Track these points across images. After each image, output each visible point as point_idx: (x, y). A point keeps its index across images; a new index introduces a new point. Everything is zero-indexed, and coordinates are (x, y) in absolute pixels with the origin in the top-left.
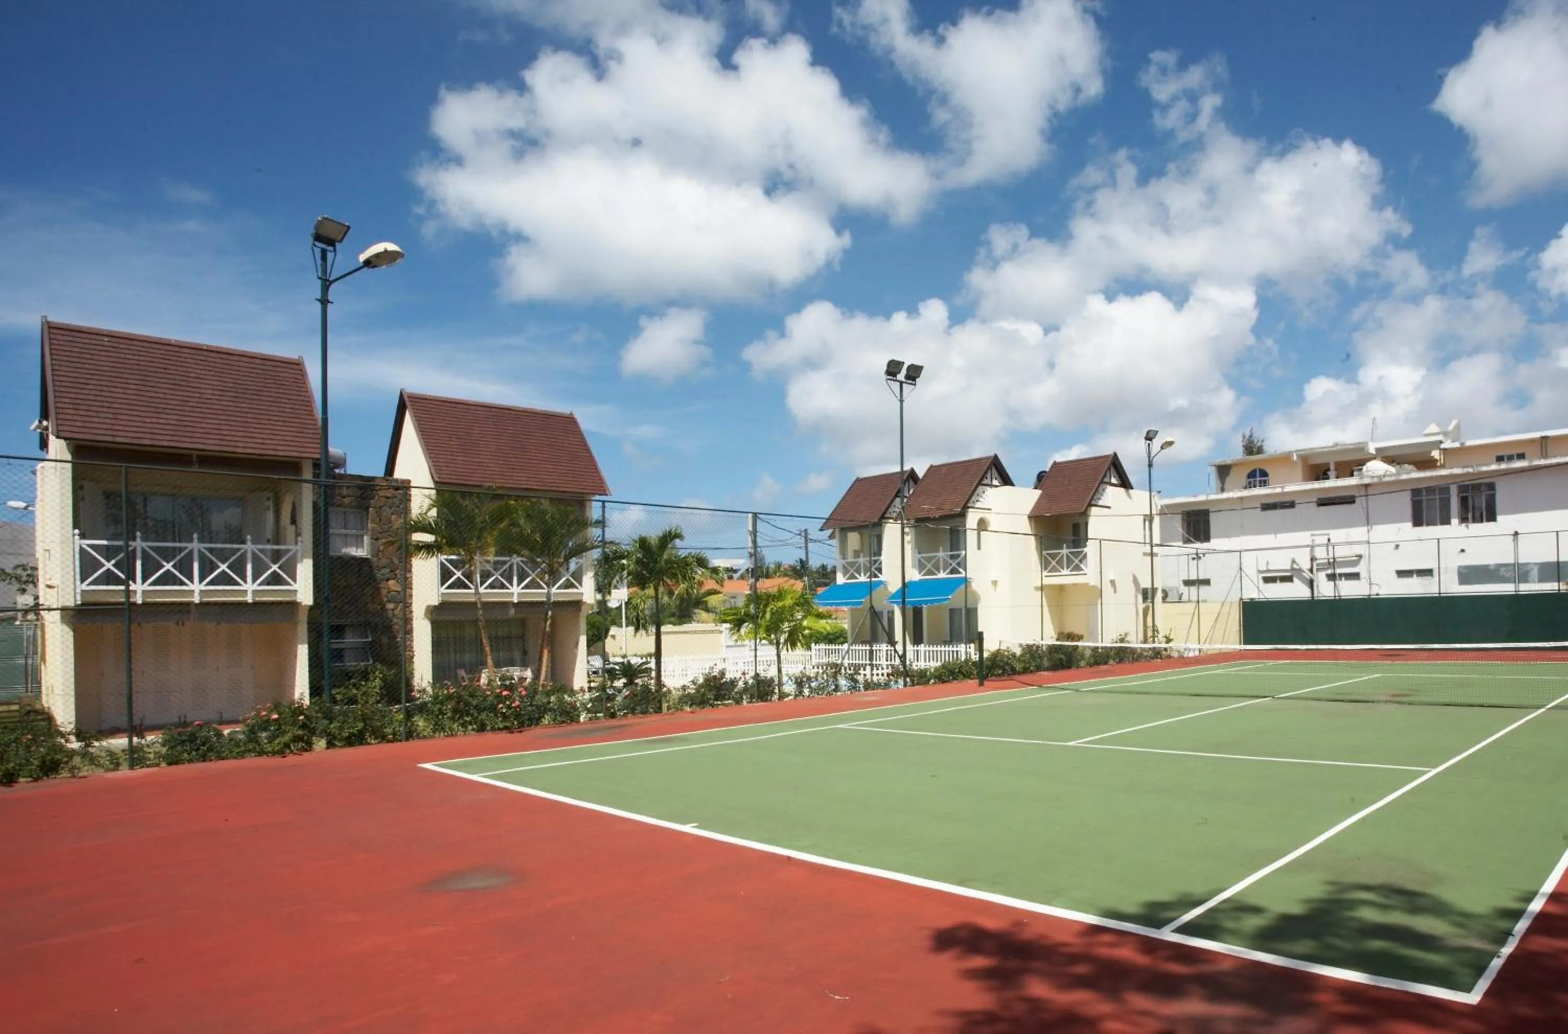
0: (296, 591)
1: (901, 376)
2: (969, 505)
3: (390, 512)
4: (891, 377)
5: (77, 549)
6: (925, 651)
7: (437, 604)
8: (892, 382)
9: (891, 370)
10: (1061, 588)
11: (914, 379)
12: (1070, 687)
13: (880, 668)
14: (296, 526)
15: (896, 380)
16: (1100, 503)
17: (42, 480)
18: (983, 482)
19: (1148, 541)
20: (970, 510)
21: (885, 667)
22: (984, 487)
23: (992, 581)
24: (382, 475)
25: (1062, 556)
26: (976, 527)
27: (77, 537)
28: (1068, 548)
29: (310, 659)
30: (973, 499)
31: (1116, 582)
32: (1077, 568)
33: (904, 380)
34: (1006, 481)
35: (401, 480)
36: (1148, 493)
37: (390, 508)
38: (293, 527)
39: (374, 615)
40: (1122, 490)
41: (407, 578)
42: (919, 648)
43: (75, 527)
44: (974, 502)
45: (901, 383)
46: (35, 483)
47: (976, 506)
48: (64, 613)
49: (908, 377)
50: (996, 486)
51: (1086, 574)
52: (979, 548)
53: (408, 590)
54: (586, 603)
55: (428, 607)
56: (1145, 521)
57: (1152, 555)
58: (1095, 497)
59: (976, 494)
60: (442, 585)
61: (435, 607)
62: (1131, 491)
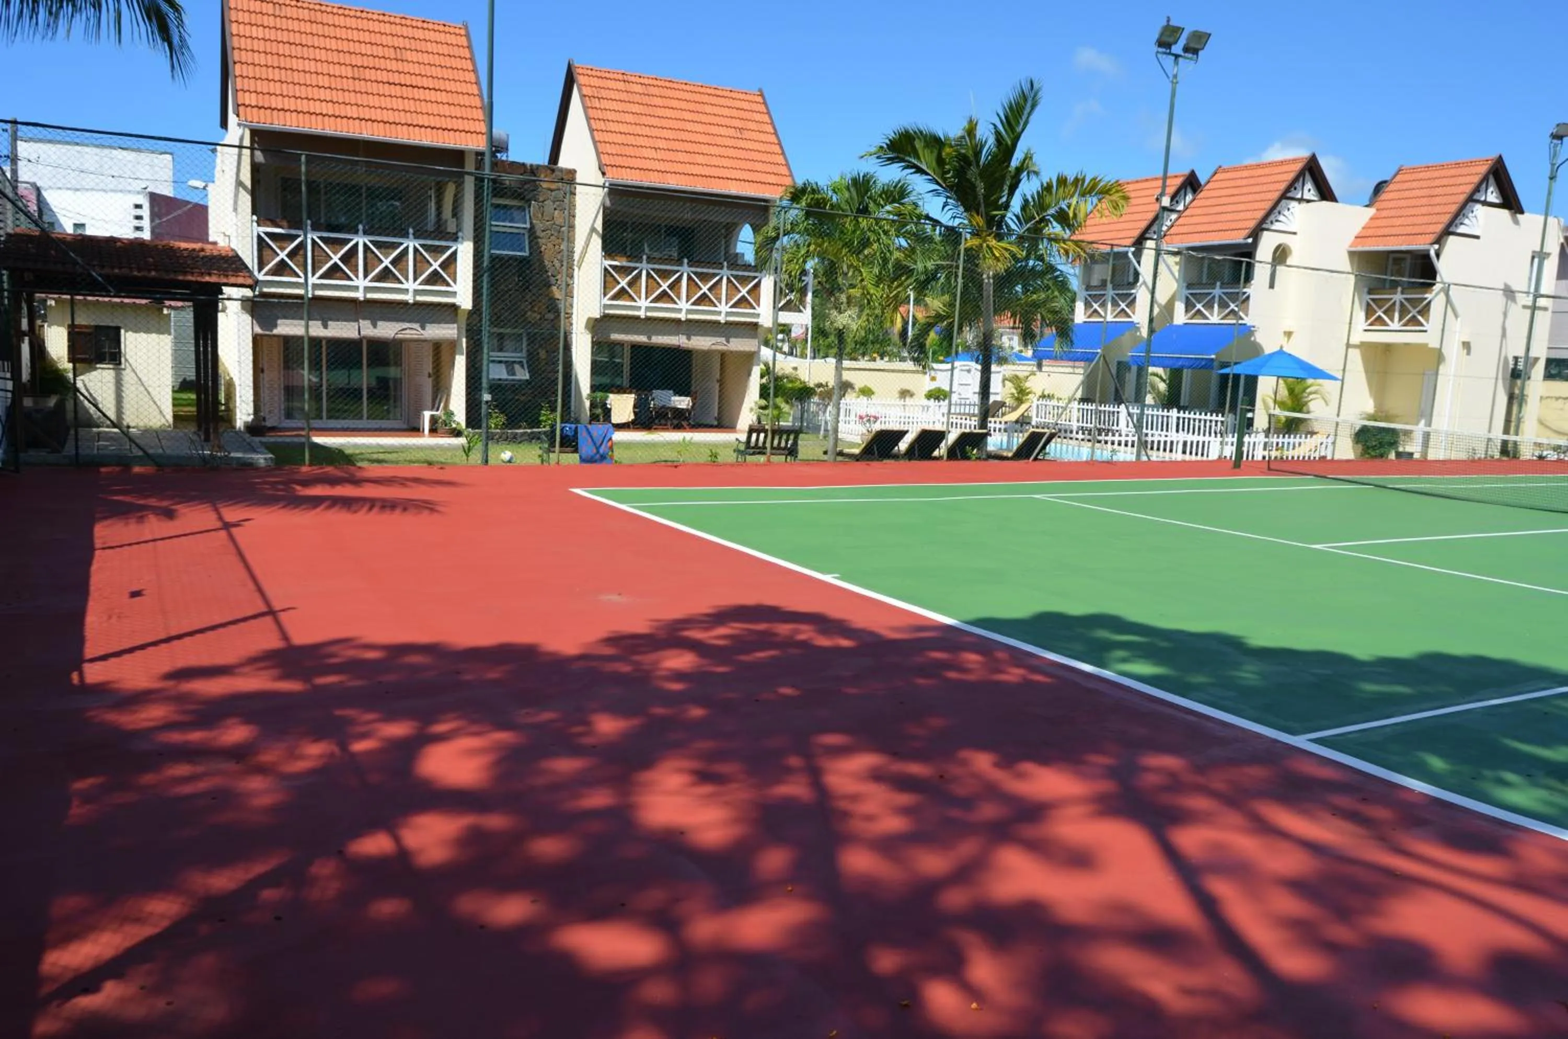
0: (455, 293)
1: (1177, 49)
2: (1264, 226)
3: (553, 207)
4: (1164, 50)
5: (255, 234)
6: (1178, 418)
7: (598, 316)
8: (1164, 56)
9: (1166, 39)
10: (1388, 348)
11: (1195, 52)
12: (1371, 482)
13: (1117, 434)
14: (457, 219)
15: (1170, 54)
16: (1462, 229)
17: (222, 161)
18: (1289, 195)
19: (1532, 290)
20: (1265, 233)
21: (1123, 433)
22: (1288, 201)
23: (1285, 333)
24: (546, 164)
25: (1394, 304)
26: (1270, 259)
27: (255, 224)
28: (1402, 293)
29: (468, 370)
30: (1272, 218)
31: (1472, 345)
32: (1414, 321)
33: (1181, 52)
34: (1326, 193)
35: (566, 170)
36: (1542, 218)
37: (554, 202)
38: (454, 220)
39: (533, 325)
40: (1505, 213)
41: (568, 285)
42: (1170, 414)
43: (253, 213)
44: (1272, 223)
45: (1177, 56)
46: (214, 161)
47: (1273, 227)
48: (245, 303)
49: (1186, 49)
50: (1308, 201)
51: (1425, 331)
52: (1272, 286)
53: (569, 299)
54: (762, 326)
55: (589, 319)
56: (1533, 258)
57: (1534, 308)
58: (1457, 221)
59: (1276, 211)
60: (605, 295)
61: (596, 320)
62: (1519, 216)
